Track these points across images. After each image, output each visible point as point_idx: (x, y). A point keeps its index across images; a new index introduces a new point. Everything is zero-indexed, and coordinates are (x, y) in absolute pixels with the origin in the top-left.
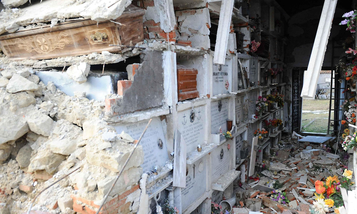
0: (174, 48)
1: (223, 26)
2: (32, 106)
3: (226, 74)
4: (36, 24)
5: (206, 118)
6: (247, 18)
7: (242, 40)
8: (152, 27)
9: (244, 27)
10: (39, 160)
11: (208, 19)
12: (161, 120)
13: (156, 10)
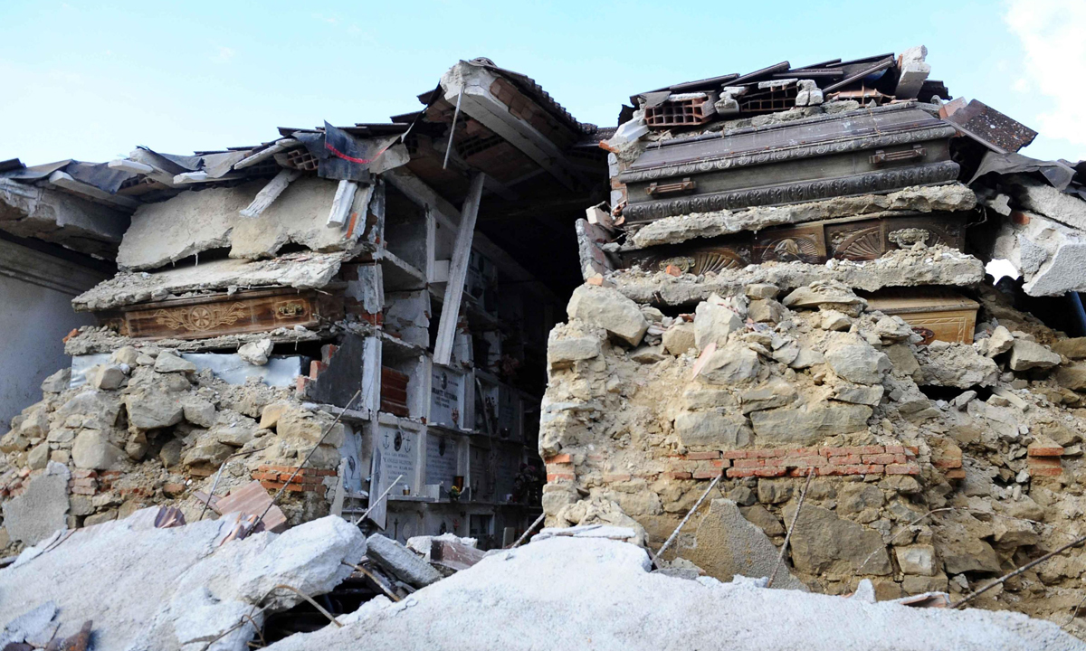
0: (379, 334)
1: (448, 313)
2: (185, 391)
3: (455, 398)
4: (199, 291)
5: (419, 454)
6: (493, 316)
7: (487, 354)
8: (352, 306)
9: (490, 330)
10: (203, 449)
11: (427, 305)
12: (355, 433)
13: (359, 286)
